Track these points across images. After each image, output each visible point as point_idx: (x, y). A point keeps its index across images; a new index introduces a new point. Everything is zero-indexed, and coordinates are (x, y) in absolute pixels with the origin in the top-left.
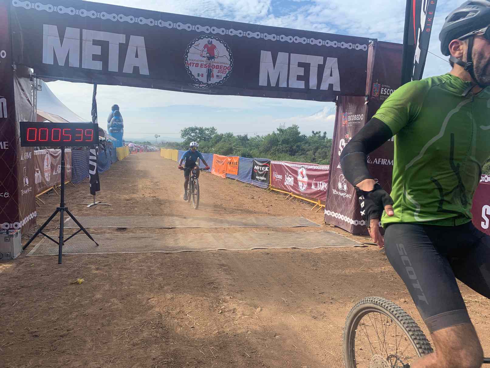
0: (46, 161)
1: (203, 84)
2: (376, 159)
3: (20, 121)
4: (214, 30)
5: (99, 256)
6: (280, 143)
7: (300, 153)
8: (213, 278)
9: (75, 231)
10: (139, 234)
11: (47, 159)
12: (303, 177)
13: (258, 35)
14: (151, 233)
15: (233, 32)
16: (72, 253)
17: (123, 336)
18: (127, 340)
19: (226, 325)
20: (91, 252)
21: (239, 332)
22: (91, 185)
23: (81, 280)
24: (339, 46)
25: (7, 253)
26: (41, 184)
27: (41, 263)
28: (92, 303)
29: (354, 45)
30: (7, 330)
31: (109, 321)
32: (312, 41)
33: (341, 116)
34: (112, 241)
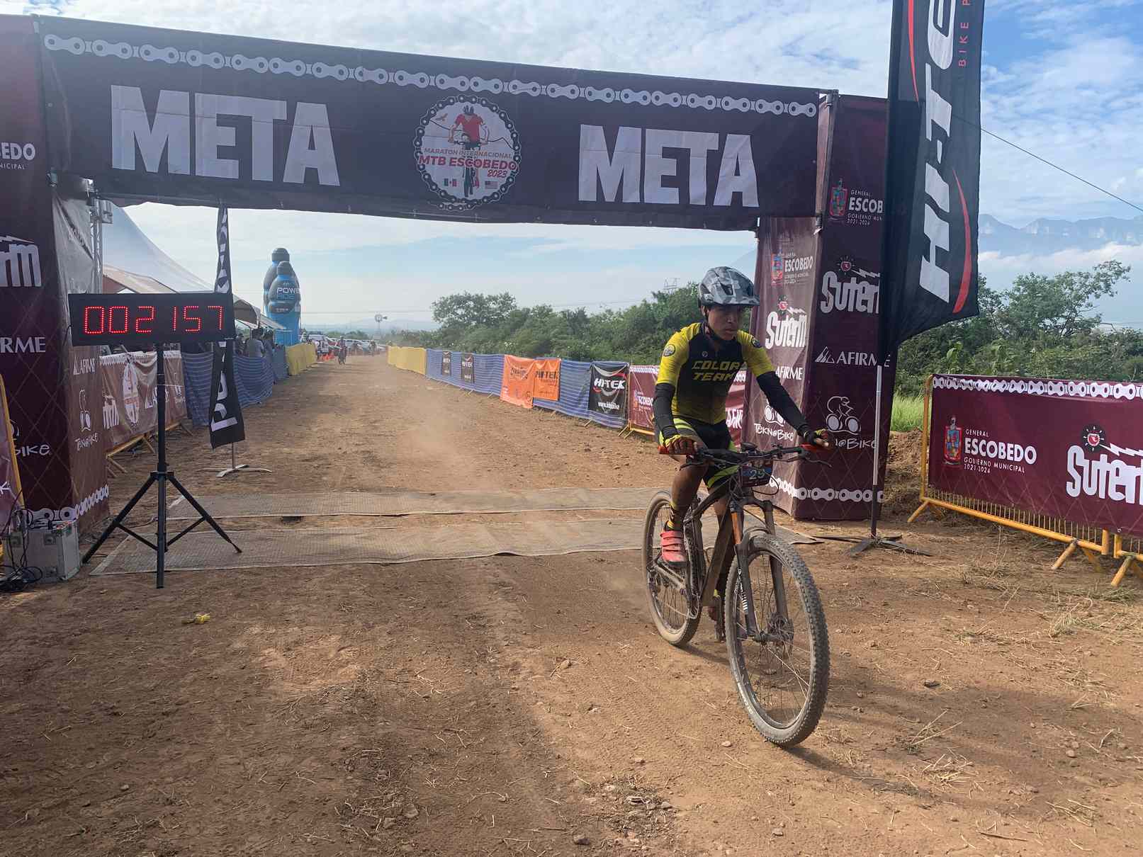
0: (126, 377)
1: (459, 201)
2: (843, 354)
3: (69, 292)
4: (476, 84)
5: (242, 573)
8: (479, 609)
10: (329, 527)
11: (130, 371)
13: (573, 92)
14: (355, 526)
15: (517, 88)
16: (186, 567)
17: (285, 712)
18: (294, 720)
20: (227, 565)
23: (205, 616)
24: (752, 108)
25: (51, 569)
26: (120, 428)
27: (122, 588)
28: (226, 657)
29: (786, 105)
30: (58, 705)
31: (259, 688)
32: (693, 101)
33: (769, 262)
34: (269, 543)
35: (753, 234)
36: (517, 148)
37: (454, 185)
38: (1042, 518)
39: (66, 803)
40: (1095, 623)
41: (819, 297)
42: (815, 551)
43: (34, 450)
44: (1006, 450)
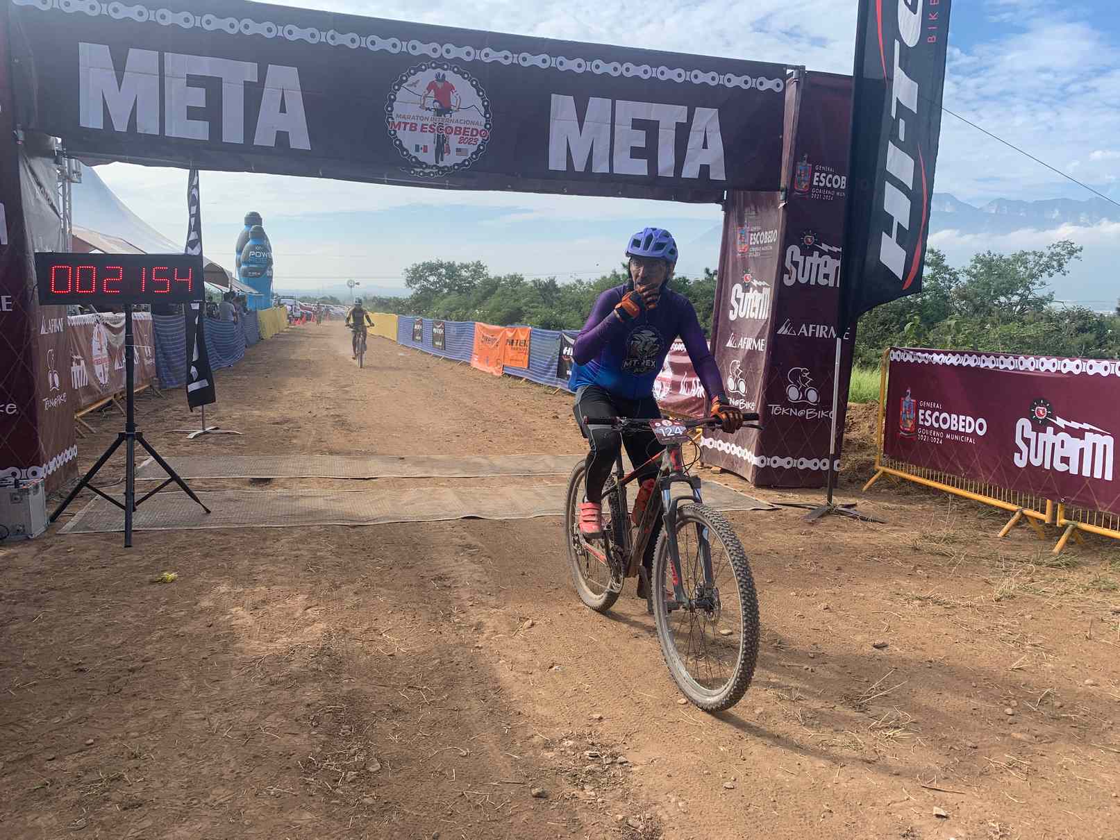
0: (95, 338)
2: (804, 326)
3: (37, 251)
4: (448, 51)
5: (211, 533)
8: (445, 570)
10: (299, 490)
11: (99, 333)
13: (544, 61)
14: (323, 488)
15: (489, 55)
16: (154, 527)
17: (251, 669)
18: (259, 676)
20: (196, 525)
23: (173, 575)
24: (721, 82)
25: (18, 527)
26: (88, 389)
27: (89, 546)
28: (192, 615)
29: (754, 80)
30: (24, 661)
31: (226, 645)
32: (662, 73)
33: (735, 235)
34: (238, 504)
35: (720, 207)
36: (488, 116)
37: (425, 151)
38: (990, 488)
39: (30, 757)
40: (1038, 588)
41: (782, 270)
42: (772, 517)
44: (958, 422)
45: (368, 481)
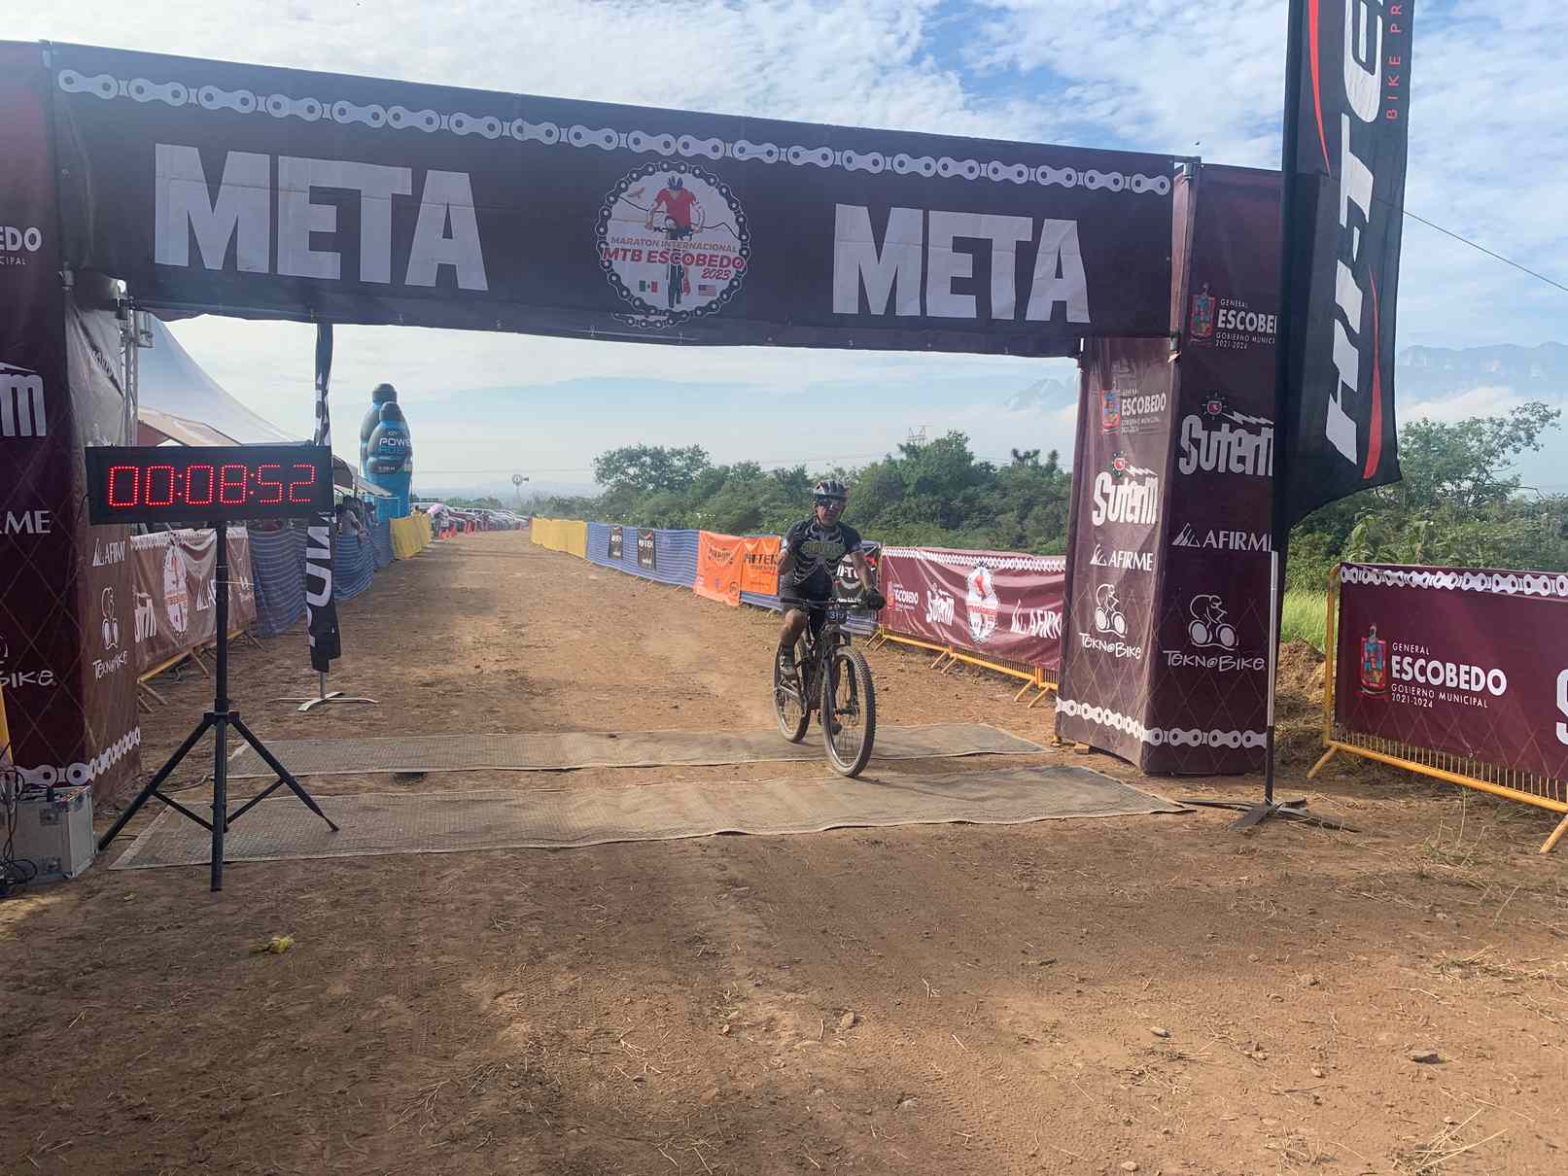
0: (168, 566)
1: (658, 312)
2: (1211, 533)
3: (90, 445)
4: (686, 146)
5: (340, 865)
6: (911, 489)
7: (976, 521)
8: (702, 925)
9: (262, 788)
10: (466, 789)
11: (174, 560)
12: (984, 597)
13: (825, 157)
14: (506, 787)
15: (746, 151)
16: (256, 855)
17: (418, 1111)
18: (432, 1125)
19: (744, 1069)
20: (316, 853)
21: (786, 1091)
22: (312, 641)
23: (286, 940)
24: (1080, 183)
25: (50, 862)
26: (153, 642)
27: (157, 890)
28: (320, 1011)
29: (1128, 178)
31: (374, 1066)
32: (995, 171)
33: (1099, 404)
34: (380, 815)
35: (1074, 362)
36: (744, 237)
37: (655, 290)
41: (1177, 452)
42: (1185, 825)
43: (27, 678)
44: (1458, 674)
45: (568, 774)
